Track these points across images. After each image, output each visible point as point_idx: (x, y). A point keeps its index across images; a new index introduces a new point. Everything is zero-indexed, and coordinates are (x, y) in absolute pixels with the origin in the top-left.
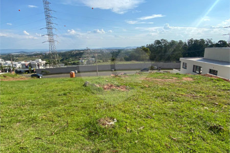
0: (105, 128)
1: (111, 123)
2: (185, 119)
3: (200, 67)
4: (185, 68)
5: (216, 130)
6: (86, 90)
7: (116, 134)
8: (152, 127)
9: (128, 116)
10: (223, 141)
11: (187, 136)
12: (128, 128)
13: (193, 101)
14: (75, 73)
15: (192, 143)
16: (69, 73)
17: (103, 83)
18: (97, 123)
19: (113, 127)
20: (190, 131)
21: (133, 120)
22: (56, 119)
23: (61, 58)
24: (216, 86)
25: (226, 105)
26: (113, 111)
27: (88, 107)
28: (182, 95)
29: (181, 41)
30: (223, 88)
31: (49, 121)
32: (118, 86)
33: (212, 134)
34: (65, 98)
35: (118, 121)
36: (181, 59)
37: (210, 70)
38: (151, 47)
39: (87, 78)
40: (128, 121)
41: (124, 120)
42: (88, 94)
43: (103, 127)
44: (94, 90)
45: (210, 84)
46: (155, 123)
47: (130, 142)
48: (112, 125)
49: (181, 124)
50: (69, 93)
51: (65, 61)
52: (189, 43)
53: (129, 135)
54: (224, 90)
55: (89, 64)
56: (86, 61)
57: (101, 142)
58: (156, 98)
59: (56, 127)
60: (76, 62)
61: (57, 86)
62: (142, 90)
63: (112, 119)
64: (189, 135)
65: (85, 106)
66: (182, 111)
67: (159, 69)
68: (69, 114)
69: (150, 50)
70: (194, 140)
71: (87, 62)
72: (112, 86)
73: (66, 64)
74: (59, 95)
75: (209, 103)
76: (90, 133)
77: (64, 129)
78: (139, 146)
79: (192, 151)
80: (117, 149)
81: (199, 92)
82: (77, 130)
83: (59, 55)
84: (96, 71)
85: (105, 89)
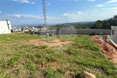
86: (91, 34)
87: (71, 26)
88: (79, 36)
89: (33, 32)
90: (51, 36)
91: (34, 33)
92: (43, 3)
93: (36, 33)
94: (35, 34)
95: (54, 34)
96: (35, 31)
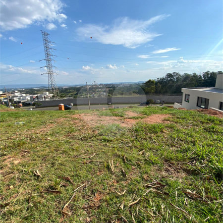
38: (162, 81)
83: (74, 90)
86: (144, 104)
87: (100, 90)
88: (130, 107)
89: (19, 102)
90: (69, 108)
91: (21, 104)
92: (45, 40)
93: (25, 104)
94: (23, 106)
95: (74, 105)
96: (23, 100)
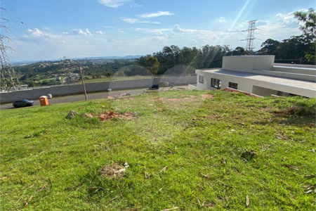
0: (113, 179)
1: (120, 171)
2: (213, 147)
3: (219, 81)
4: (202, 83)
5: (248, 156)
6: (72, 124)
7: (130, 185)
8: (176, 166)
9: (143, 155)
10: (258, 168)
11: (220, 169)
12: (146, 173)
13: (218, 123)
14: (49, 98)
15: (226, 177)
16: (38, 98)
17: (97, 111)
18: (99, 175)
19: (124, 176)
20: (222, 162)
21: (150, 160)
22: (27, 178)
23: (20, 76)
24: (239, 103)
25: (252, 124)
26: (121, 151)
27: (80, 150)
28: (204, 117)
29: (195, 48)
30: (247, 104)
31: (15, 184)
32: (122, 113)
33: (246, 162)
34: (37, 141)
35: (130, 165)
36: (197, 71)
37: (230, 83)
38: (159, 56)
39: (69, 104)
40: (145, 163)
41: (139, 162)
42: (77, 129)
43: (110, 178)
44: (85, 122)
45: (232, 101)
46: (179, 160)
47: (152, 193)
48: (122, 173)
49: (210, 155)
50: (44, 132)
51: (28, 80)
52: (204, 50)
53: (149, 183)
54: (247, 106)
55: (71, 82)
56: (65, 78)
57: (111, 202)
58: (174, 124)
59: (30, 192)
60: (48, 80)
61: (20, 123)
62: (155, 116)
63: (122, 163)
64: (222, 168)
65: (75, 150)
66: (209, 138)
67: (171, 85)
68: (49, 167)
69: (159, 60)
70: (228, 173)
71: (67, 80)
72: (112, 114)
73: (31, 85)
74: (26, 138)
75: (235, 124)
76: (91, 191)
77: (45, 193)
78: (164, 196)
79: (228, 188)
80: (136, 207)
81: (222, 112)
82: (68, 189)
83: (17, 71)
84: (83, 93)
85: (102, 119)
